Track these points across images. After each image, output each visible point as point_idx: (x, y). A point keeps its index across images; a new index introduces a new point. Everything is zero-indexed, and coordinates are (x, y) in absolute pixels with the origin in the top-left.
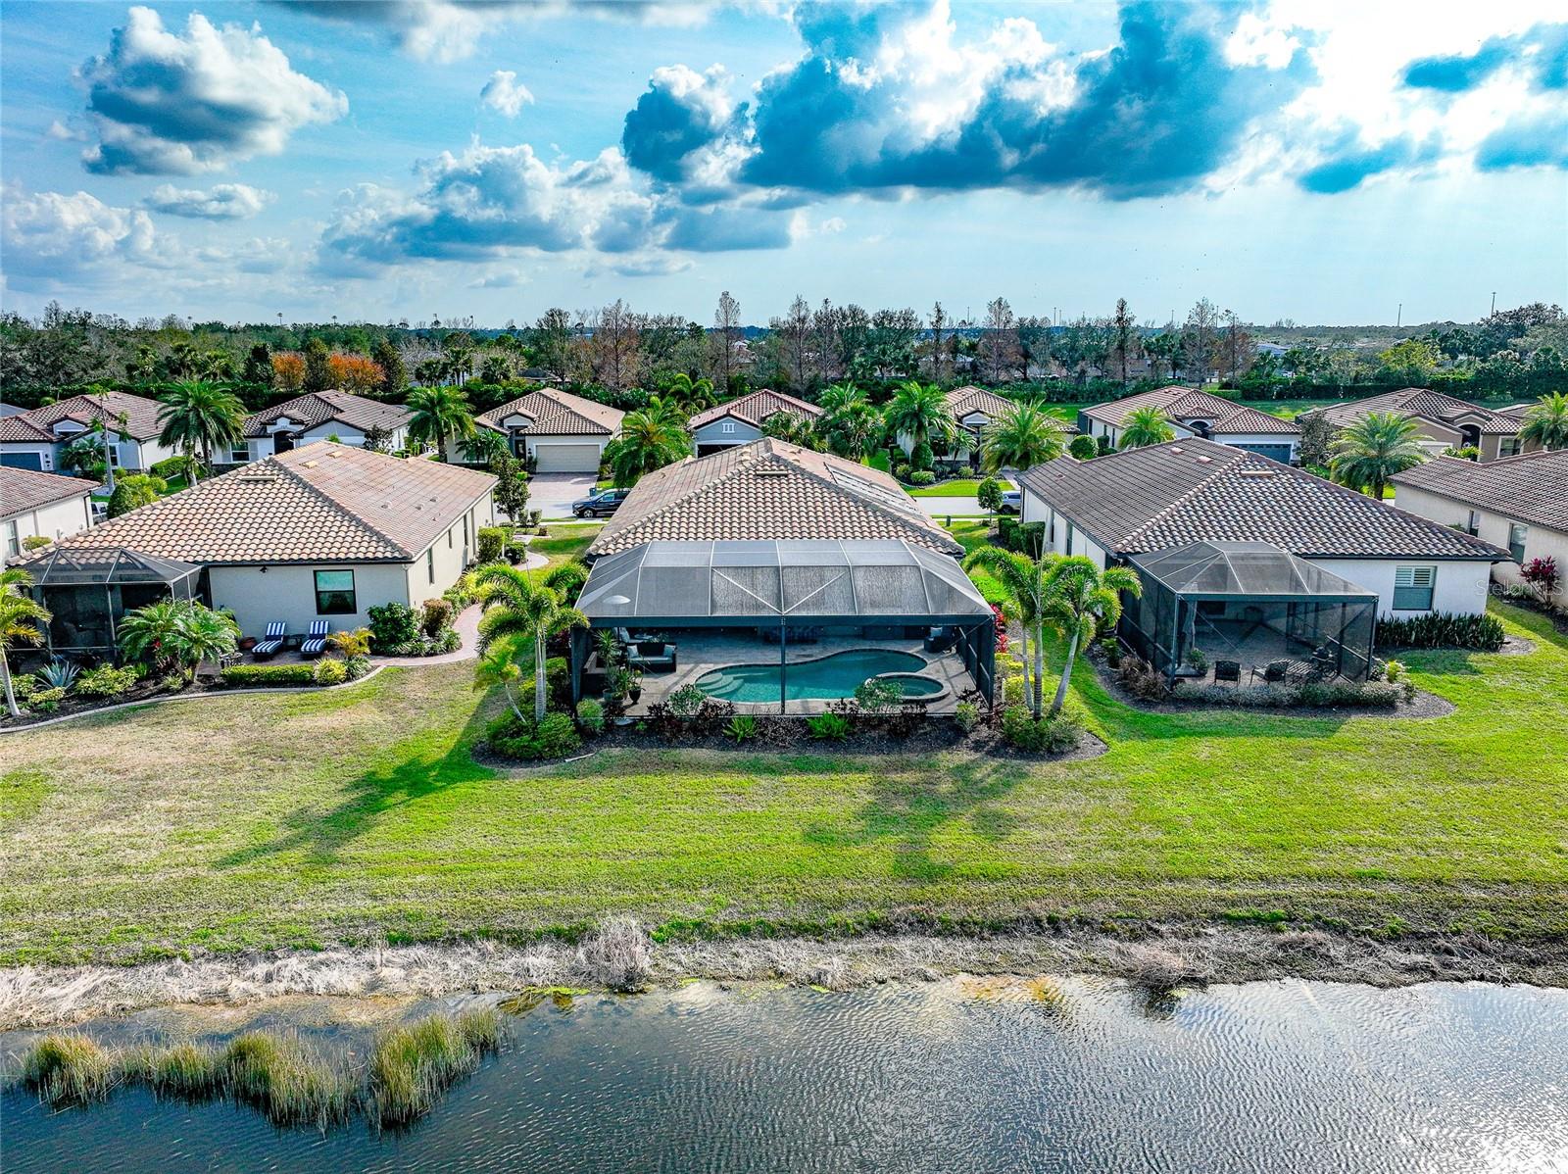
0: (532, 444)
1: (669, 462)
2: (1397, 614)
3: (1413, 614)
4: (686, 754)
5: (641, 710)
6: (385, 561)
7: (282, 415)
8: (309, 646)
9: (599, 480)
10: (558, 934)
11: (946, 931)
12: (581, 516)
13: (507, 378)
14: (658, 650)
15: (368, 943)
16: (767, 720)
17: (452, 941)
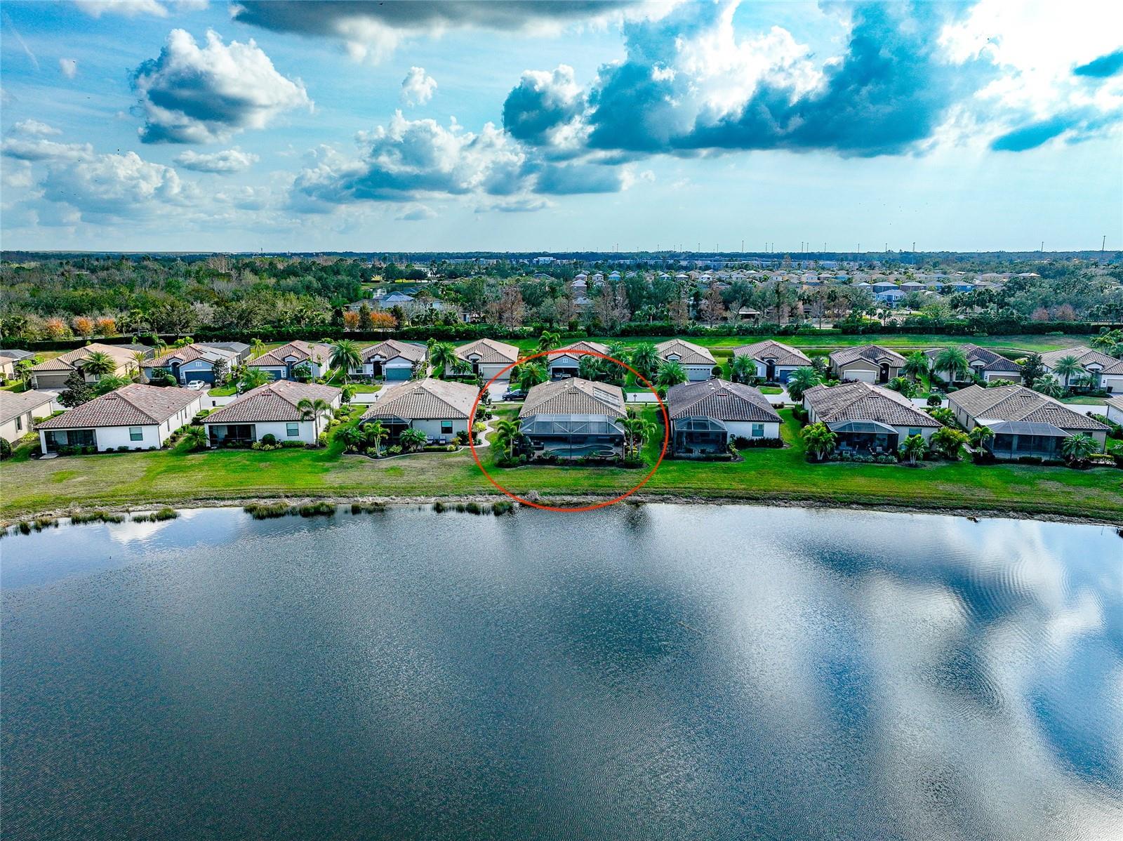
0: (481, 367)
1: (541, 382)
2: (753, 437)
3: (758, 438)
4: (546, 466)
5: (535, 457)
6: (461, 419)
7: (377, 354)
8: (441, 442)
9: (510, 383)
10: (521, 494)
11: (598, 495)
12: (506, 400)
13: (456, 322)
14: (539, 444)
15: (485, 494)
16: (567, 460)
17: (500, 495)
